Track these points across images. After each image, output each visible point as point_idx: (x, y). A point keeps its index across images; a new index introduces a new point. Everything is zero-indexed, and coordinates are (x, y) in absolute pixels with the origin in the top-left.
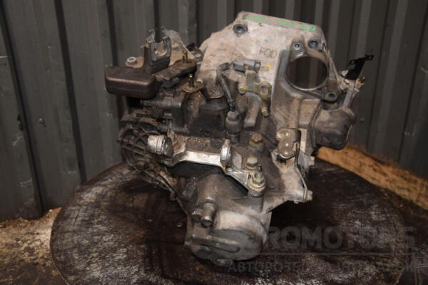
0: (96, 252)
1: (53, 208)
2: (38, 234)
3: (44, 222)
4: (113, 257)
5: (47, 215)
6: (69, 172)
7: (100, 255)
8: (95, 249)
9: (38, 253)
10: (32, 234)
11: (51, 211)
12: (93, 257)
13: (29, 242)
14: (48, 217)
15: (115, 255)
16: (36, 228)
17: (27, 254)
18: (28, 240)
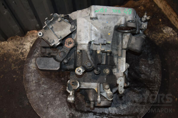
0: (48, 101)
1: (29, 31)
2: (24, 45)
3: (26, 38)
4: (56, 103)
5: (27, 34)
6: (32, 20)
7: (50, 103)
8: (47, 100)
9: (25, 55)
10: (22, 45)
11: (28, 32)
12: (48, 105)
13: (21, 49)
14: (28, 35)
15: (56, 102)
16: (23, 42)
17: (21, 55)
18: (21, 48)
